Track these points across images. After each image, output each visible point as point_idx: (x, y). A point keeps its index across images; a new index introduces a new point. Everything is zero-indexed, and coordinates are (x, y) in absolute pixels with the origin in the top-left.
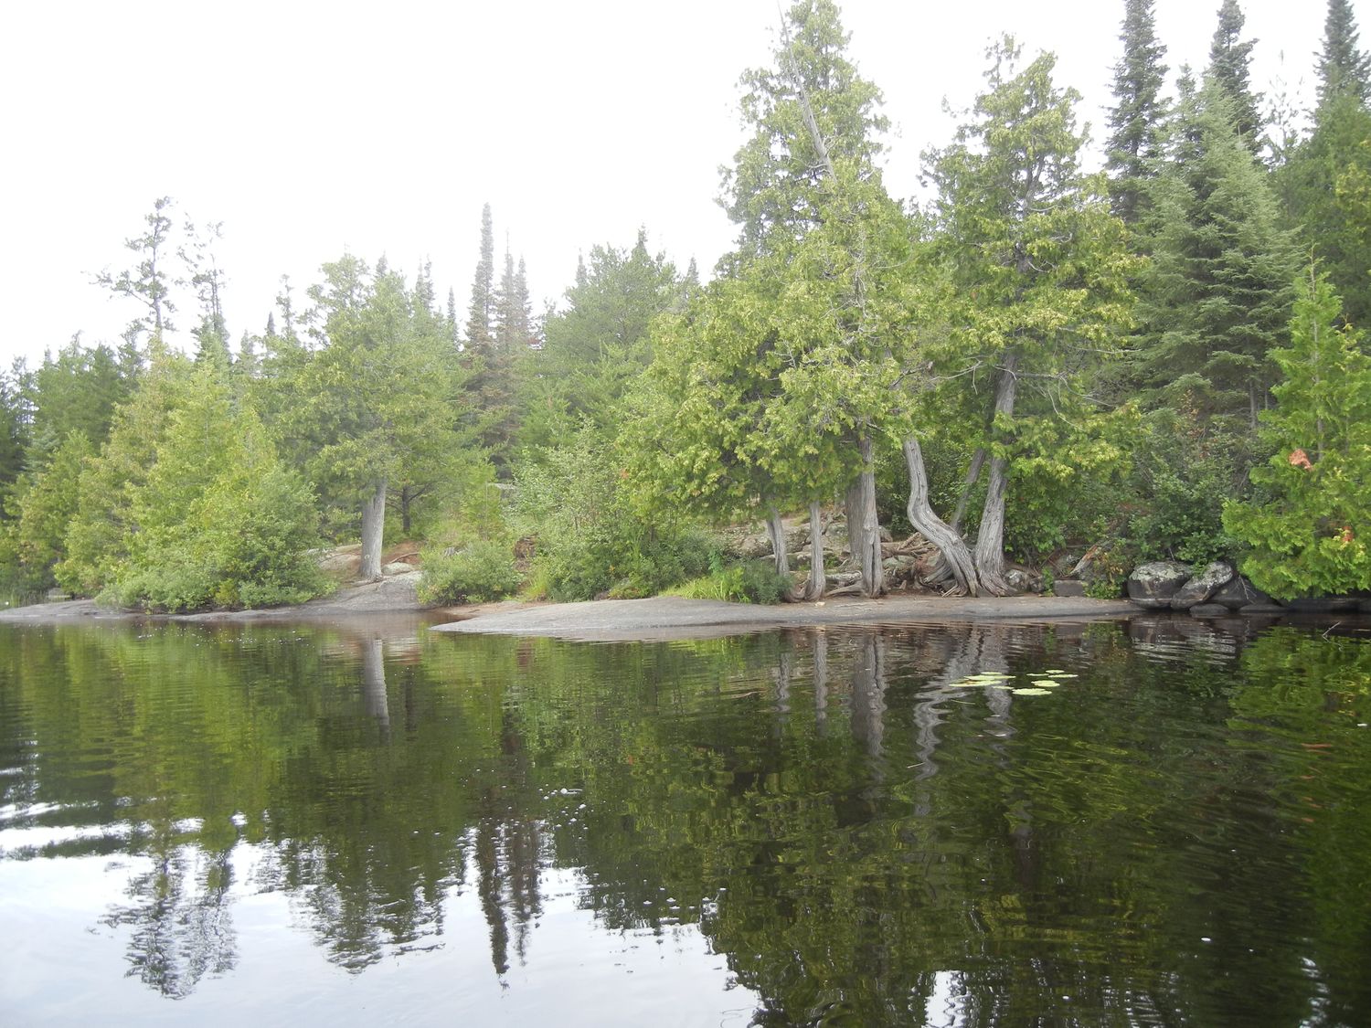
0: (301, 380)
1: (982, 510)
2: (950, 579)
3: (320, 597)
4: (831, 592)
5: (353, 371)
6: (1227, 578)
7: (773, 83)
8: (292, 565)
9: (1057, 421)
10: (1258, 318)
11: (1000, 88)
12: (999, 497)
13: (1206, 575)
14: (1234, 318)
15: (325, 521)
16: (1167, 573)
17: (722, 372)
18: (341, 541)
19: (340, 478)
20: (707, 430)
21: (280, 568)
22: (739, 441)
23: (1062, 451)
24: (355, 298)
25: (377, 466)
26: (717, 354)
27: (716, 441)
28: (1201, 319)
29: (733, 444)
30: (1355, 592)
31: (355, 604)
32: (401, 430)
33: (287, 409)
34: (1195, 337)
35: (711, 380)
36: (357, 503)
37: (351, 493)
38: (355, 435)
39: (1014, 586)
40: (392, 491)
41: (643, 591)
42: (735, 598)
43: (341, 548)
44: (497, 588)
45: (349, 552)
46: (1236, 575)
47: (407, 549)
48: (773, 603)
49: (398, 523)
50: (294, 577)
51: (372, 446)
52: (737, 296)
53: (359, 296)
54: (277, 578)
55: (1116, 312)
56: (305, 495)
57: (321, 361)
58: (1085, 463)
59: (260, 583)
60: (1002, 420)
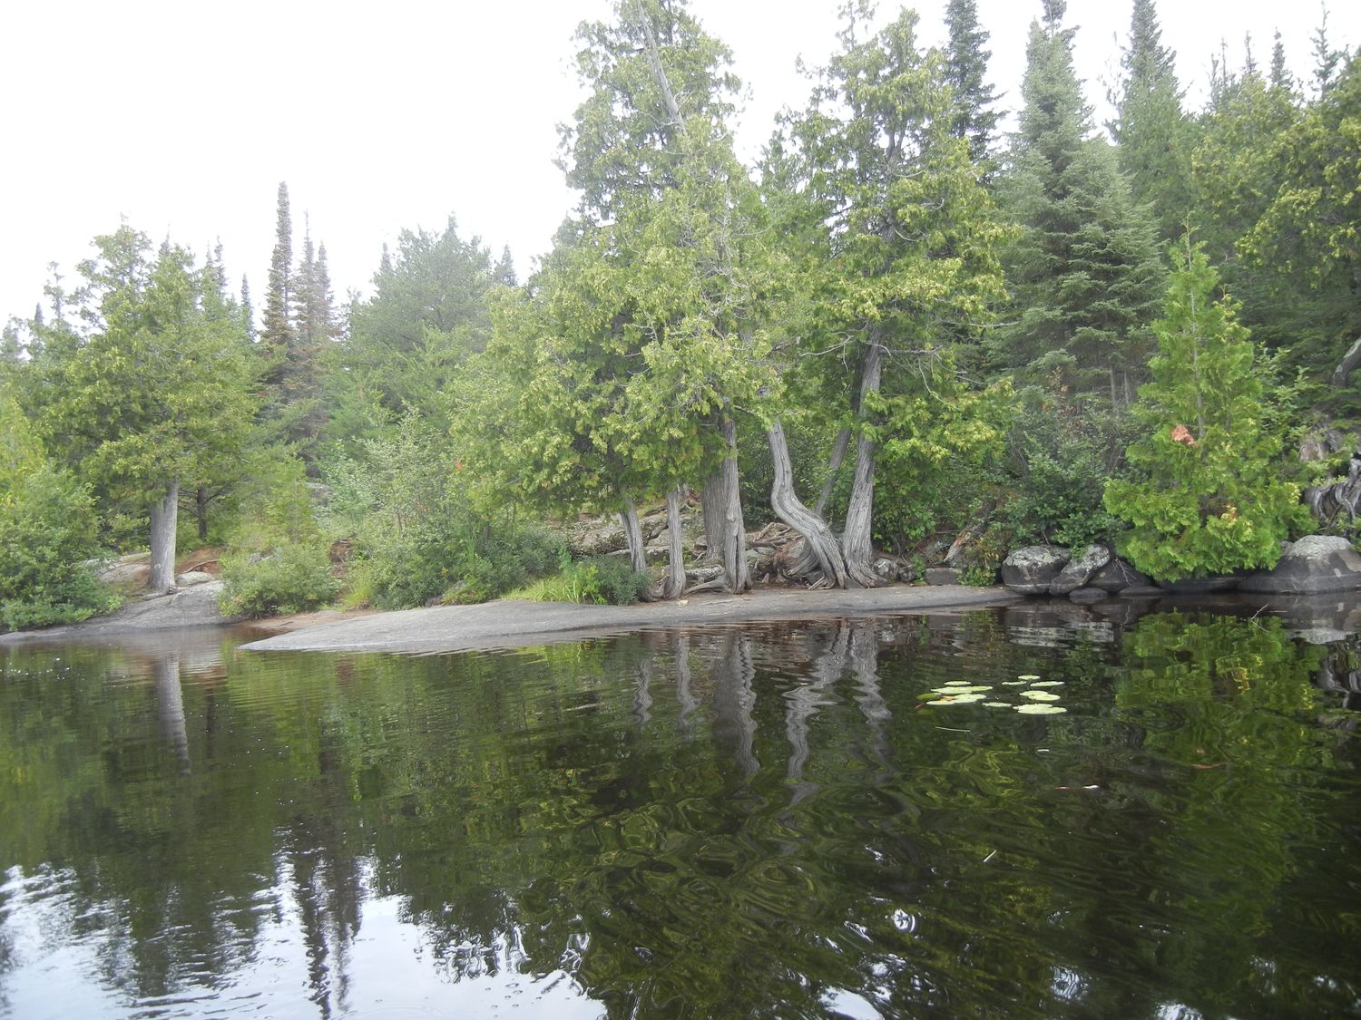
0: (72, 368)
1: (849, 497)
2: (816, 571)
3: (102, 614)
4: (691, 589)
5: (136, 356)
6: (1105, 560)
7: (611, 37)
8: (67, 577)
9: (929, 399)
10: (1116, 293)
11: (854, 48)
12: (867, 482)
13: (1084, 558)
14: (1092, 294)
15: (106, 528)
16: (1045, 558)
17: (573, 348)
18: (126, 549)
19: (123, 478)
20: (558, 413)
21: (52, 582)
22: (593, 425)
23: (935, 432)
24: (136, 276)
25: (167, 463)
26: (565, 328)
27: (568, 425)
28: (1062, 294)
29: (588, 429)
30: (1240, 571)
31: (144, 620)
32: (195, 422)
33: (56, 400)
34: (1058, 312)
35: (560, 356)
36: (144, 507)
37: (136, 495)
38: (141, 430)
39: (883, 576)
40: (183, 492)
41: (481, 595)
42: (589, 599)
43: (127, 557)
44: (311, 596)
45: (137, 561)
46: (1113, 557)
47: (204, 556)
48: (631, 603)
49: (192, 528)
50: (69, 592)
51: (159, 442)
52: (585, 265)
53: (139, 273)
54: (48, 594)
55: (991, 282)
56: (81, 498)
57: (97, 346)
58: (960, 444)
59: (27, 600)
60: (872, 399)
